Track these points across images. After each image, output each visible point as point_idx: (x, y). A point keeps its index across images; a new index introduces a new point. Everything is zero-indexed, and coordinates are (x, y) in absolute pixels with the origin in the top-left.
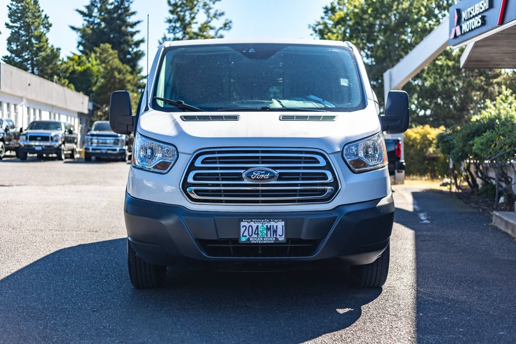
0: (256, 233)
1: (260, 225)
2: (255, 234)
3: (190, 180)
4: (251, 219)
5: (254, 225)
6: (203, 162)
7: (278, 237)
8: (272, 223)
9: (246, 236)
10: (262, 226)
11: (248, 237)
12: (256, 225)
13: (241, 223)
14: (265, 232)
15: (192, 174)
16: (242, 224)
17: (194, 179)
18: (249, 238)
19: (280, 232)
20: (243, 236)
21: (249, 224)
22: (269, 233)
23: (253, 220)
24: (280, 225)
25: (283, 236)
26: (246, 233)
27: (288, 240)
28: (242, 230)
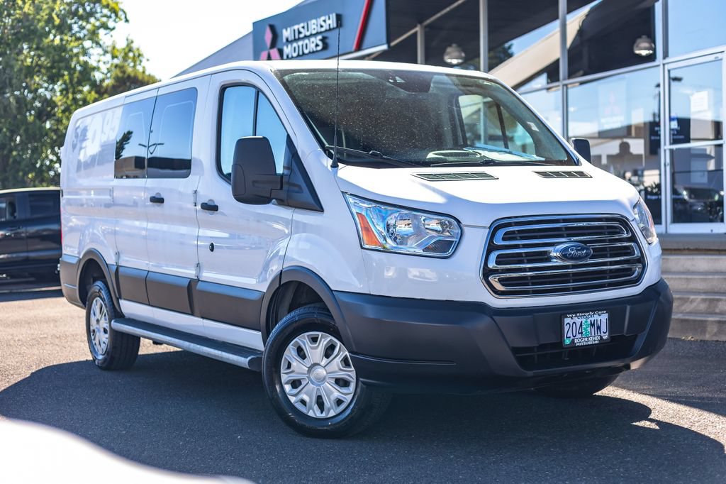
0: (580, 331)
1: (584, 320)
2: (579, 333)
3: (492, 265)
4: (576, 313)
5: (578, 321)
6: (504, 239)
7: (602, 334)
8: (596, 317)
9: (570, 337)
10: (586, 322)
11: (572, 338)
12: (580, 320)
13: (565, 319)
14: (589, 329)
15: (493, 256)
16: (567, 320)
17: (497, 263)
18: (573, 340)
19: (604, 328)
20: (567, 337)
21: (573, 321)
22: (593, 330)
23: (578, 315)
24: (603, 318)
25: (607, 333)
26: (570, 334)
27: (612, 338)
28: (566, 328)
